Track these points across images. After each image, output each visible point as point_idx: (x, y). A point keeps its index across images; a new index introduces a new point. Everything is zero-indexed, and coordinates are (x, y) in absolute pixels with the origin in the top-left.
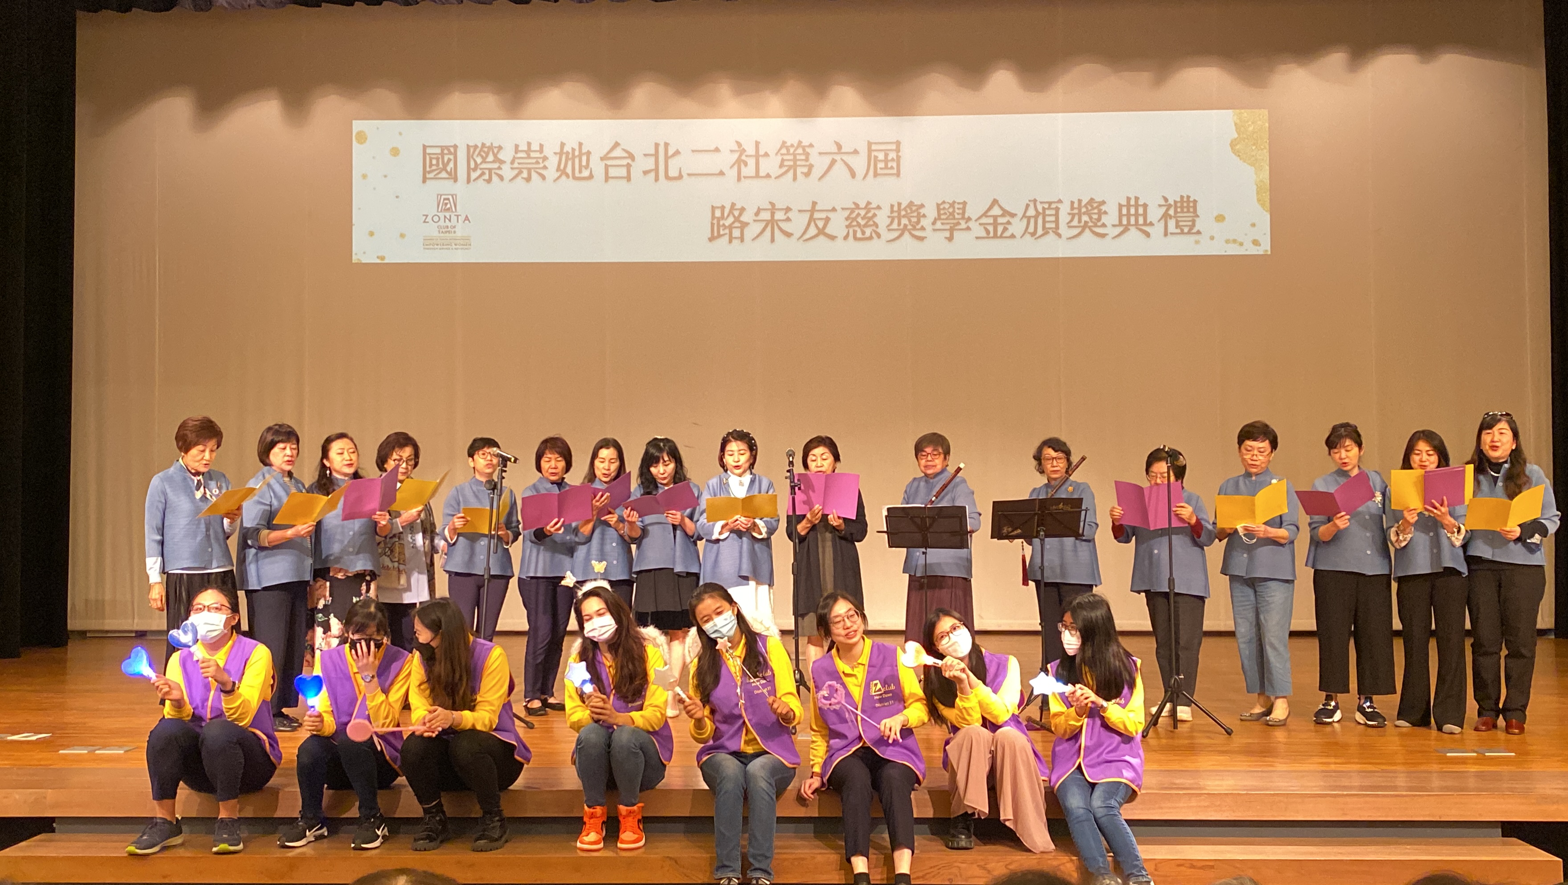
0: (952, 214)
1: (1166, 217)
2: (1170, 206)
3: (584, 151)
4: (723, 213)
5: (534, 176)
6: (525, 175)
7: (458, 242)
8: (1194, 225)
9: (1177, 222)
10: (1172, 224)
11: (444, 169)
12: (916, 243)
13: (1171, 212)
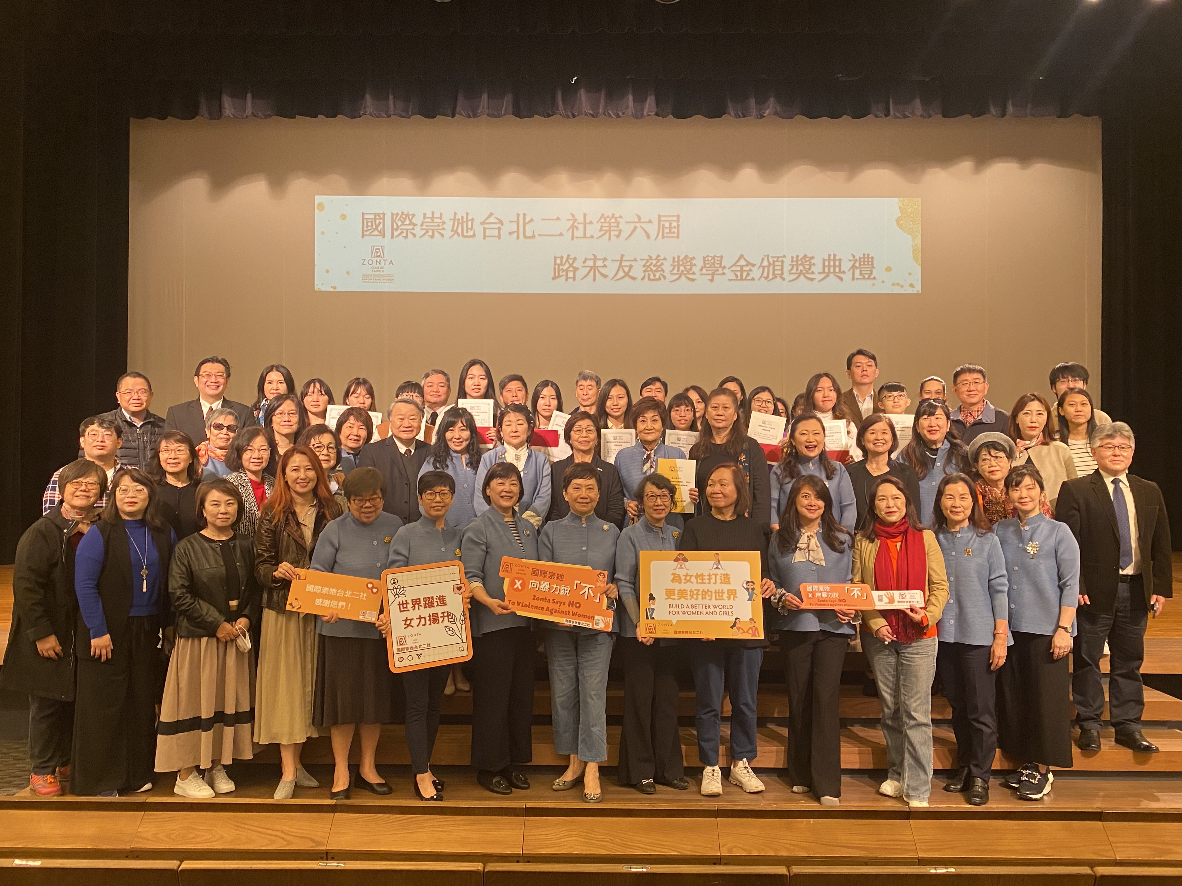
0: (713, 264)
1: (853, 267)
2: (856, 261)
3: (470, 218)
4: (562, 261)
5: (436, 234)
6: (430, 233)
7: (385, 278)
8: (871, 273)
9: (861, 271)
10: (857, 272)
11: (376, 229)
12: (690, 282)
13: (857, 264)
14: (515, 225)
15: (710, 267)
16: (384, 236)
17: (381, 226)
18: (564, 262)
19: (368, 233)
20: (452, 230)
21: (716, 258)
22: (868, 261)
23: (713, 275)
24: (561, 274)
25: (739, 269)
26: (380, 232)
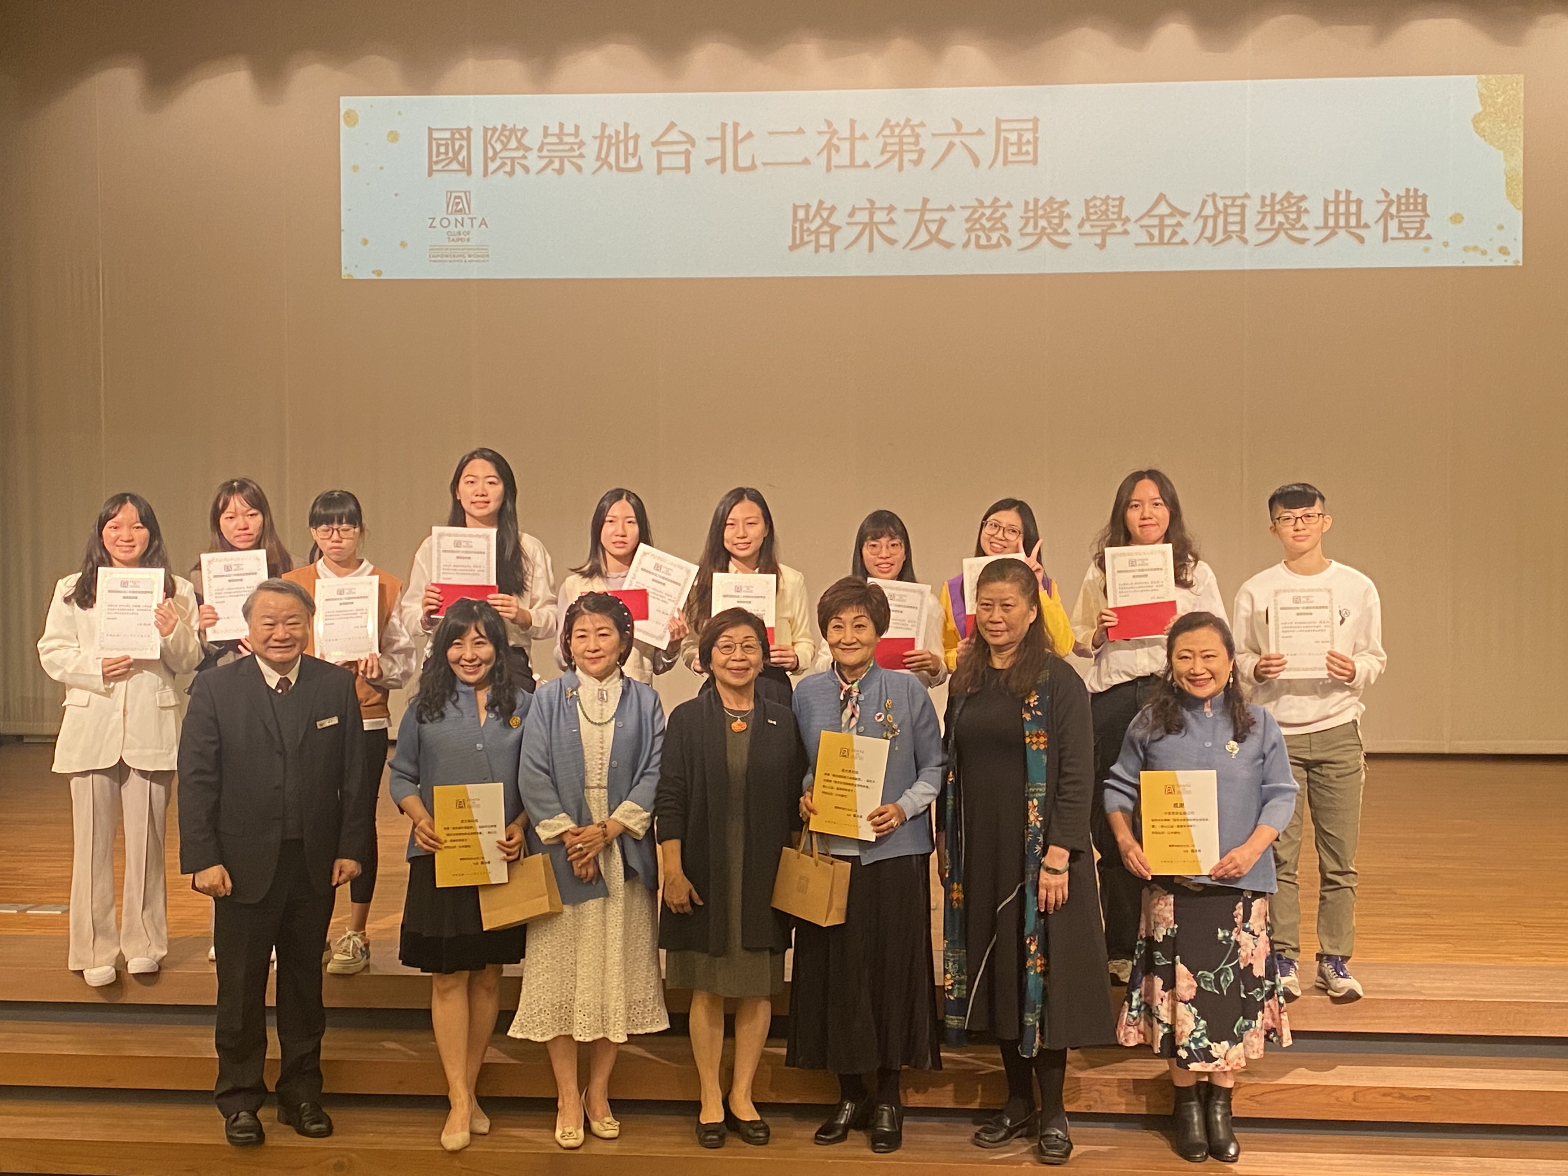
0: (1105, 213)
1: (1386, 216)
2: (1391, 202)
3: (631, 134)
4: (807, 213)
5: (567, 165)
6: (556, 165)
7: (471, 252)
8: (1422, 227)
9: (1400, 223)
10: (1393, 225)
11: (455, 158)
12: (1058, 251)
13: (1393, 210)
14: (718, 144)
15: (1098, 220)
16: (469, 172)
17: (464, 153)
18: (811, 218)
19: (439, 167)
20: (598, 158)
21: (1111, 202)
22: (1416, 204)
23: (1104, 234)
24: (806, 239)
25: (1155, 221)
26: (461, 164)
